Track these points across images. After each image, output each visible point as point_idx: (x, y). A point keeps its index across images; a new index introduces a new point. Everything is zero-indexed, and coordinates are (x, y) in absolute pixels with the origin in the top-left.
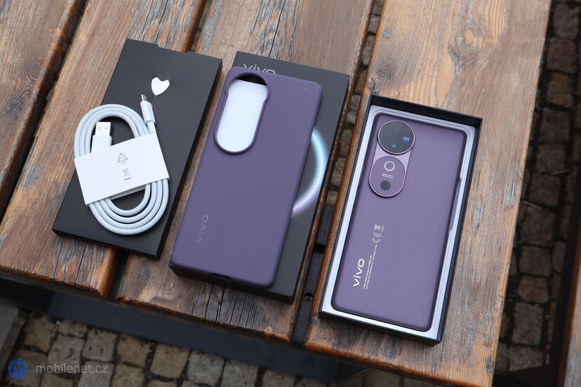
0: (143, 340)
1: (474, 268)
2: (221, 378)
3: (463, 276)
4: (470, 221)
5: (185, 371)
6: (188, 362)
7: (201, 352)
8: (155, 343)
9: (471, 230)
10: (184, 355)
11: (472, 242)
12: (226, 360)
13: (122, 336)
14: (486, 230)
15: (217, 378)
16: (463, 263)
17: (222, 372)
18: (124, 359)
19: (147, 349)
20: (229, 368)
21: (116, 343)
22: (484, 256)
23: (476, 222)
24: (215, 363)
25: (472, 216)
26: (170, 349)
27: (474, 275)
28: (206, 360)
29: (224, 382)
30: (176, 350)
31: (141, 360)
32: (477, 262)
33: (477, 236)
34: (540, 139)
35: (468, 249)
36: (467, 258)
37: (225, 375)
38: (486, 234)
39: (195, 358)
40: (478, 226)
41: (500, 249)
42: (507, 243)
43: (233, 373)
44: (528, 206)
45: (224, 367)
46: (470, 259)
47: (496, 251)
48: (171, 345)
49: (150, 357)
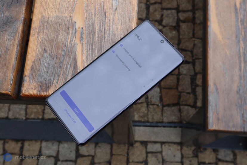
0: (17, 141)
1: (116, 33)
2: (58, 152)
3: (110, 38)
4: (111, 8)
5: (40, 151)
6: (41, 147)
7: (47, 141)
8: (23, 141)
9: (112, 12)
10: (38, 144)
11: (113, 19)
12: (60, 142)
13: (7, 140)
14: (121, 11)
15: (56, 152)
16: (109, 32)
17: (59, 148)
18: (9, 152)
19: (19, 145)
20: (62, 146)
21: (4, 144)
22: (121, 25)
23: (114, 8)
24: (54, 144)
25: (112, 4)
26: (31, 142)
27: (116, 37)
28: (49, 144)
29: (60, 153)
30: (34, 142)
31: (17, 150)
32: (117, 29)
33: (116, 15)
34: (196, 8)
35: (111, 23)
36: (111, 28)
37: (60, 149)
38: (121, 13)
39: (44, 144)
40: (116, 10)
41: (130, 19)
42: (134, 16)
43: (63, 148)
44: (195, 41)
45: (59, 145)
46: (113, 28)
47: (127, 21)
48: (31, 140)
49: (22, 148)
